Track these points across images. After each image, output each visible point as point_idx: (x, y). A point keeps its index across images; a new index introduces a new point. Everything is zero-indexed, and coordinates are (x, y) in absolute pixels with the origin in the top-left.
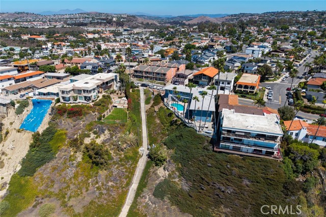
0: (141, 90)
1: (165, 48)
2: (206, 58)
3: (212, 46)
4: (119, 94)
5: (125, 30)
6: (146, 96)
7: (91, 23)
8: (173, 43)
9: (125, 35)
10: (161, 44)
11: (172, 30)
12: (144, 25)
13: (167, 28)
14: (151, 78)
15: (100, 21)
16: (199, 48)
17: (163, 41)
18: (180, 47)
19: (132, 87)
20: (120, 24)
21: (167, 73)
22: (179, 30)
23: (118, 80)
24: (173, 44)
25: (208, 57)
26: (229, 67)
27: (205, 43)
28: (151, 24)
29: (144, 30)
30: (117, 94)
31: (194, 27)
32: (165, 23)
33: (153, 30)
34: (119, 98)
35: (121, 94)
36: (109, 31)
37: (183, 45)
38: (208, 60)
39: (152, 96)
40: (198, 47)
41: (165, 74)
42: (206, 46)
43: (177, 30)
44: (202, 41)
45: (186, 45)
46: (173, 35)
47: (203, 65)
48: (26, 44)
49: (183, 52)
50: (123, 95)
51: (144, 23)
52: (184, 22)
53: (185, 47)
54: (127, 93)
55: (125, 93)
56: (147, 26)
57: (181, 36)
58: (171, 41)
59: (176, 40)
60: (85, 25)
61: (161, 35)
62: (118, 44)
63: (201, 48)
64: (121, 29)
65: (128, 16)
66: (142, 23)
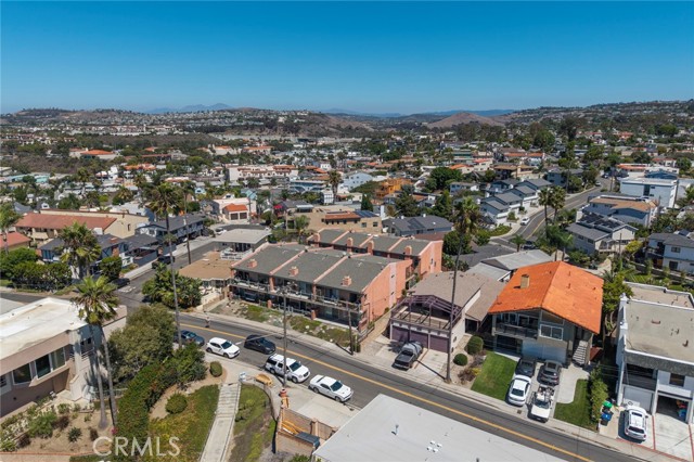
0: (225, 393)
1: (380, 178)
2: (500, 206)
3: (508, 174)
4: (86, 436)
5: (300, 140)
7: (233, 126)
8: (399, 165)
9: (298, 149)
10: (372, 167)
11: (398, 138)
12: (342, 130)
13: (388, 136)
14: (300, 306)
15: (251, 123)
16: (471, 177)
17: (378, 161)
18: (417, 174)
20: (291, 128)
21: (368, 288)
22: (414, 139)
24: (400, 167)
25: (504, 203)
26: (592, 242)
27: (485, 166)
28: (357, 129)
29: (339, 140)
31: (448, 133)
32: (386, 127)
33: (359, 140)
36: (266, 141)
37: (428, 170)
38: (506, 214)
39: (266, 456)
40: (468, 176)
41: (355, 298)
42: (488, 172)
43: (409, 138)
44: (477, 160)
45: (434, 170)
46: (401, 149)
47: (492, 227)
48: (72, 167)
49: (428, 188)
51: (343, 127)
52: (425, 123)
53: (432, 176)
56: (349, 132)
57: (419, 150)
58: (396, 161)
59: (408, 159)
60: (222, 130)
61: (374, 147)
62: (271, 168)
63: (475, 179)
64: (292, 138)
65: (310, 114)
66: (338, 127)
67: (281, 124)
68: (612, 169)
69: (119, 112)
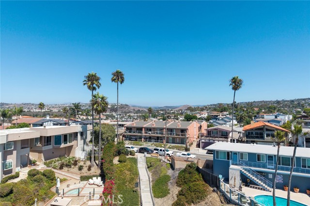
0: (139, 160)
3: (216, 117)
4: (85, 169)
6: (154, 173)
16: (201, 119)
19: (119, 153)
20: (113, 110)
21: (188, 127)
23: (89, 137)
27: (205, 115)
30: (80, 168)
34: (84, 178)
35: (89, 169)
39: (170, 172)
41: (184, 131)
42: (207, 117)
44: (202, 114)
50: (95, 170)
51: (136, 110)
54: (106, 165)
55: (101, 167)
56: (138, 112)
65: (121, 105)
66: (134, 110)
67: (109, 108)
68: (257, 116)
69: (33, 104)
